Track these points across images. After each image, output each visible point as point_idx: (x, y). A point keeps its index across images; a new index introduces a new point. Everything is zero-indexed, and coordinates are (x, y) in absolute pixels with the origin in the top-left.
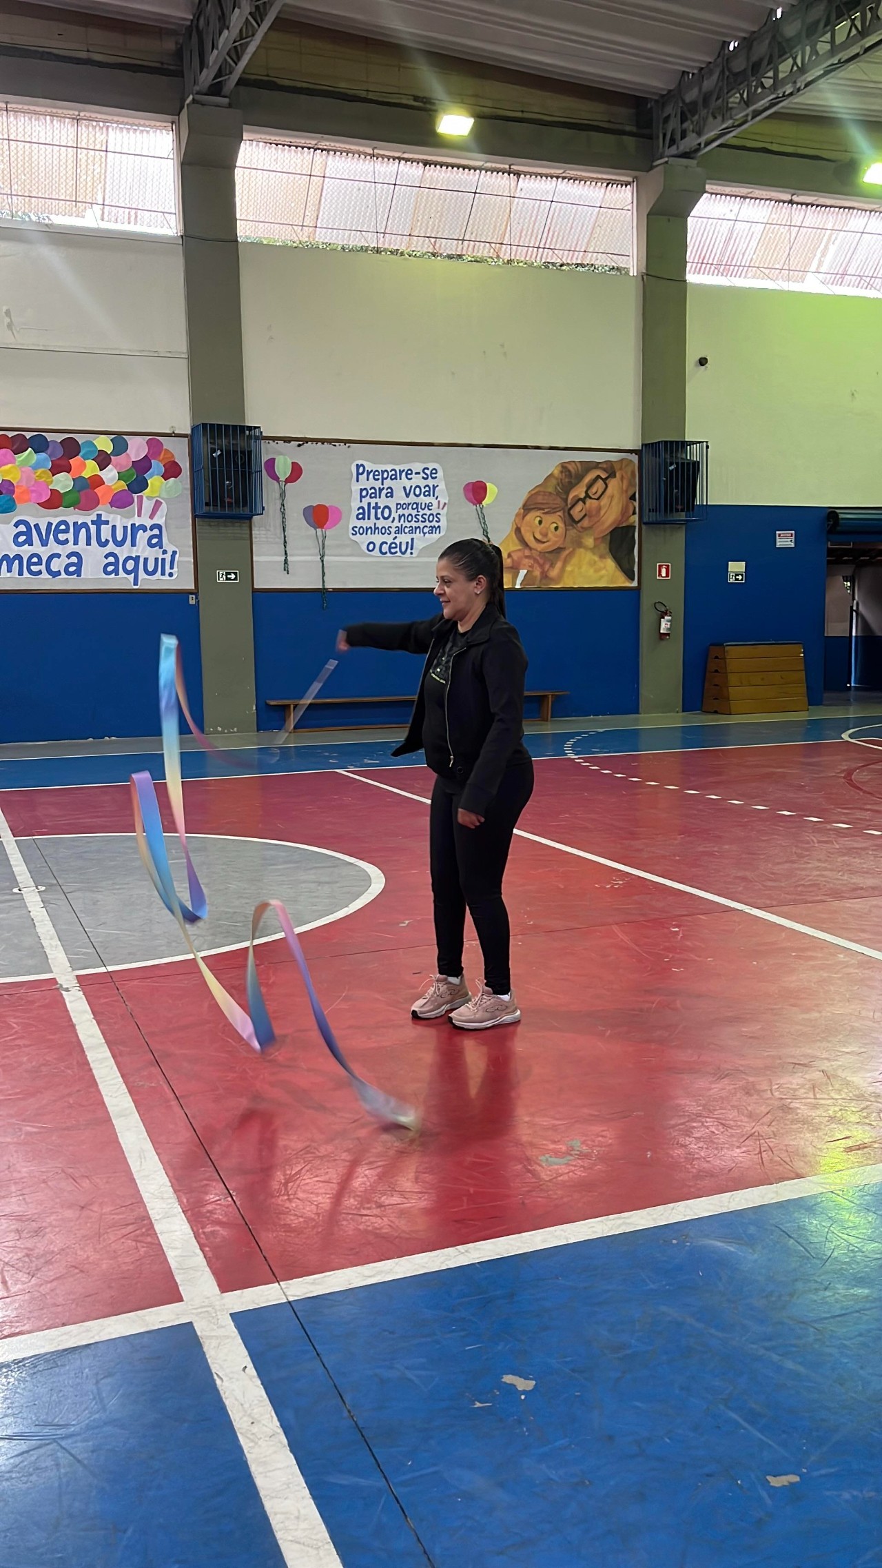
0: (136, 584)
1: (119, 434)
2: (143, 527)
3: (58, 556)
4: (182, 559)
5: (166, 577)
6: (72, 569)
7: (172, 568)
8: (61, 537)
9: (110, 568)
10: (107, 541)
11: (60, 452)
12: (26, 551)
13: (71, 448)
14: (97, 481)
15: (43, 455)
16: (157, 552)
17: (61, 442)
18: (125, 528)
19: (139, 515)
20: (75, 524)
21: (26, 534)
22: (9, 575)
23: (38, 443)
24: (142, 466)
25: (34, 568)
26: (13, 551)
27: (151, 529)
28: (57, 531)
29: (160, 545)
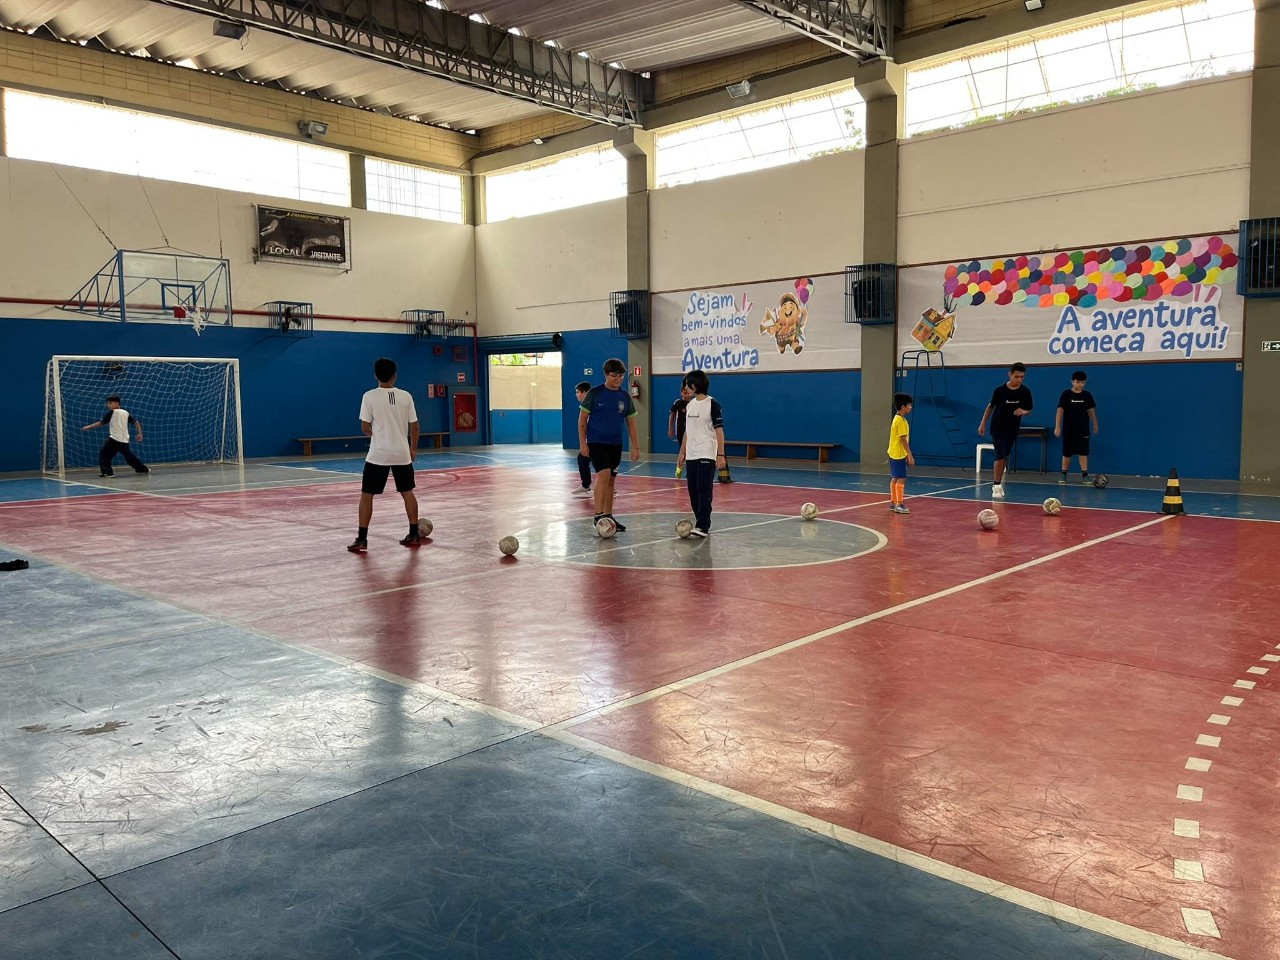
0: (1188, 354)
1: (1185, 237)
2: (1199, 310)
3: (1125, 336)
4: (1231, 333)
5: (1216, 349)
6: (1135, 346)
7: (1222, 340)
8: (1129, 322)
9: (1167, 344)
10: (1166, 323)
11: (1134, 258)
12: (1100, 334)
13: (1144, 254)
14: (1163, 277)
15: (1121, 262)
16: (1210, 329)
17: (1137, 251)
18: (1183, 311)
19: (1196, 300)
20: (1141, 311)
21: (1102, 321)
22: (1087, 352)
23: (1118, 253)
24: (1203, 261)
25: (1106, 346)
26: (1090, 334)
27: (1206, 310)
28: (1127, 317)
29: (1212, 322)
